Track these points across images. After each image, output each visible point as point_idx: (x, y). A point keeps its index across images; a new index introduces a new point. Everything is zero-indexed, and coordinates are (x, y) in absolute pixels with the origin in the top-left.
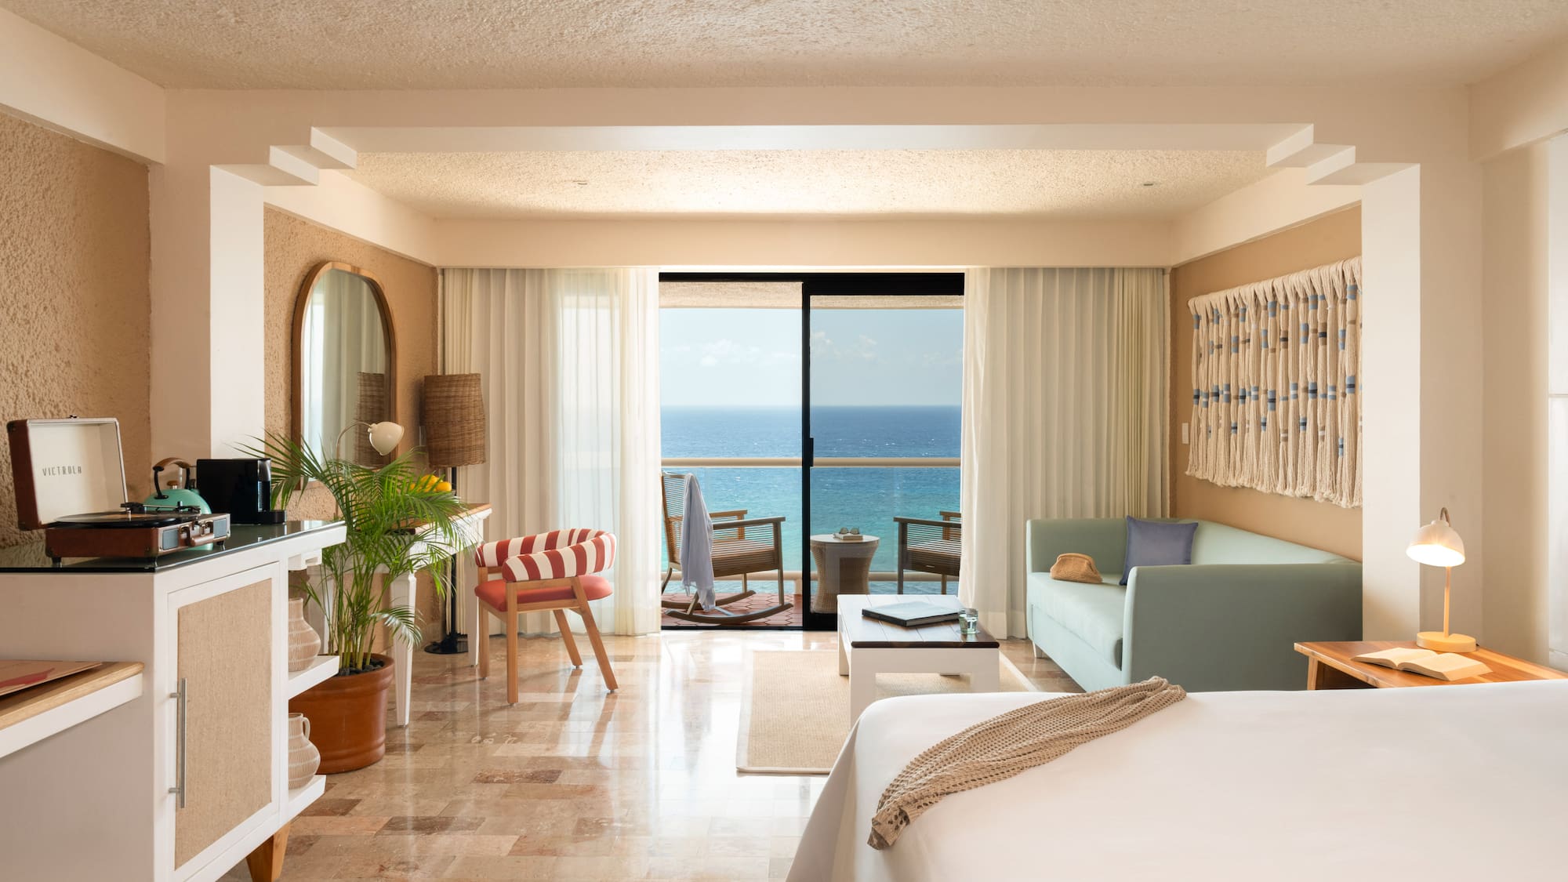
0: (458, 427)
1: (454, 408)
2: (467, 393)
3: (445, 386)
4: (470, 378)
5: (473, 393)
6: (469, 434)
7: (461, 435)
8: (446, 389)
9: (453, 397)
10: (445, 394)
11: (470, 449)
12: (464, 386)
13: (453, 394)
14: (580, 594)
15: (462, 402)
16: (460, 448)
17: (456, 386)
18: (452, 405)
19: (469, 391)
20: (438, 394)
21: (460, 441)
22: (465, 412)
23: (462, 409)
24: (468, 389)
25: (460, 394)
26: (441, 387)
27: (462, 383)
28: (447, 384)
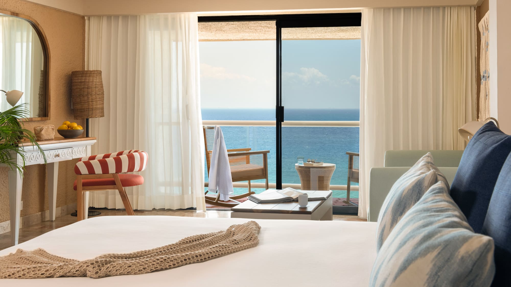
0: (86, 98)
1: (84, 88)
2: (91, 80)
3: (79, 77)
4: (93, 72)
5: (95, 80)
6: (92, 101)
7: (88, 102)
8: (80, 78)
9: (83, 82)
10: (80, 81)
11: (92, 109)
12: (89, 76)
13: (83, 81)
14: (119, 183)
15: (88, 85)
16: (87, 108)
17: (85, 76)
18: (83, 86)
19: (92, 79)
20: (76, 81)
21: (87, 105)
22: (90, 90)
23: (88, 88)
24: (92, 78)
25: (87, 81)
26: (78, 77)
27: (88, 75)
28: (81, 75)
